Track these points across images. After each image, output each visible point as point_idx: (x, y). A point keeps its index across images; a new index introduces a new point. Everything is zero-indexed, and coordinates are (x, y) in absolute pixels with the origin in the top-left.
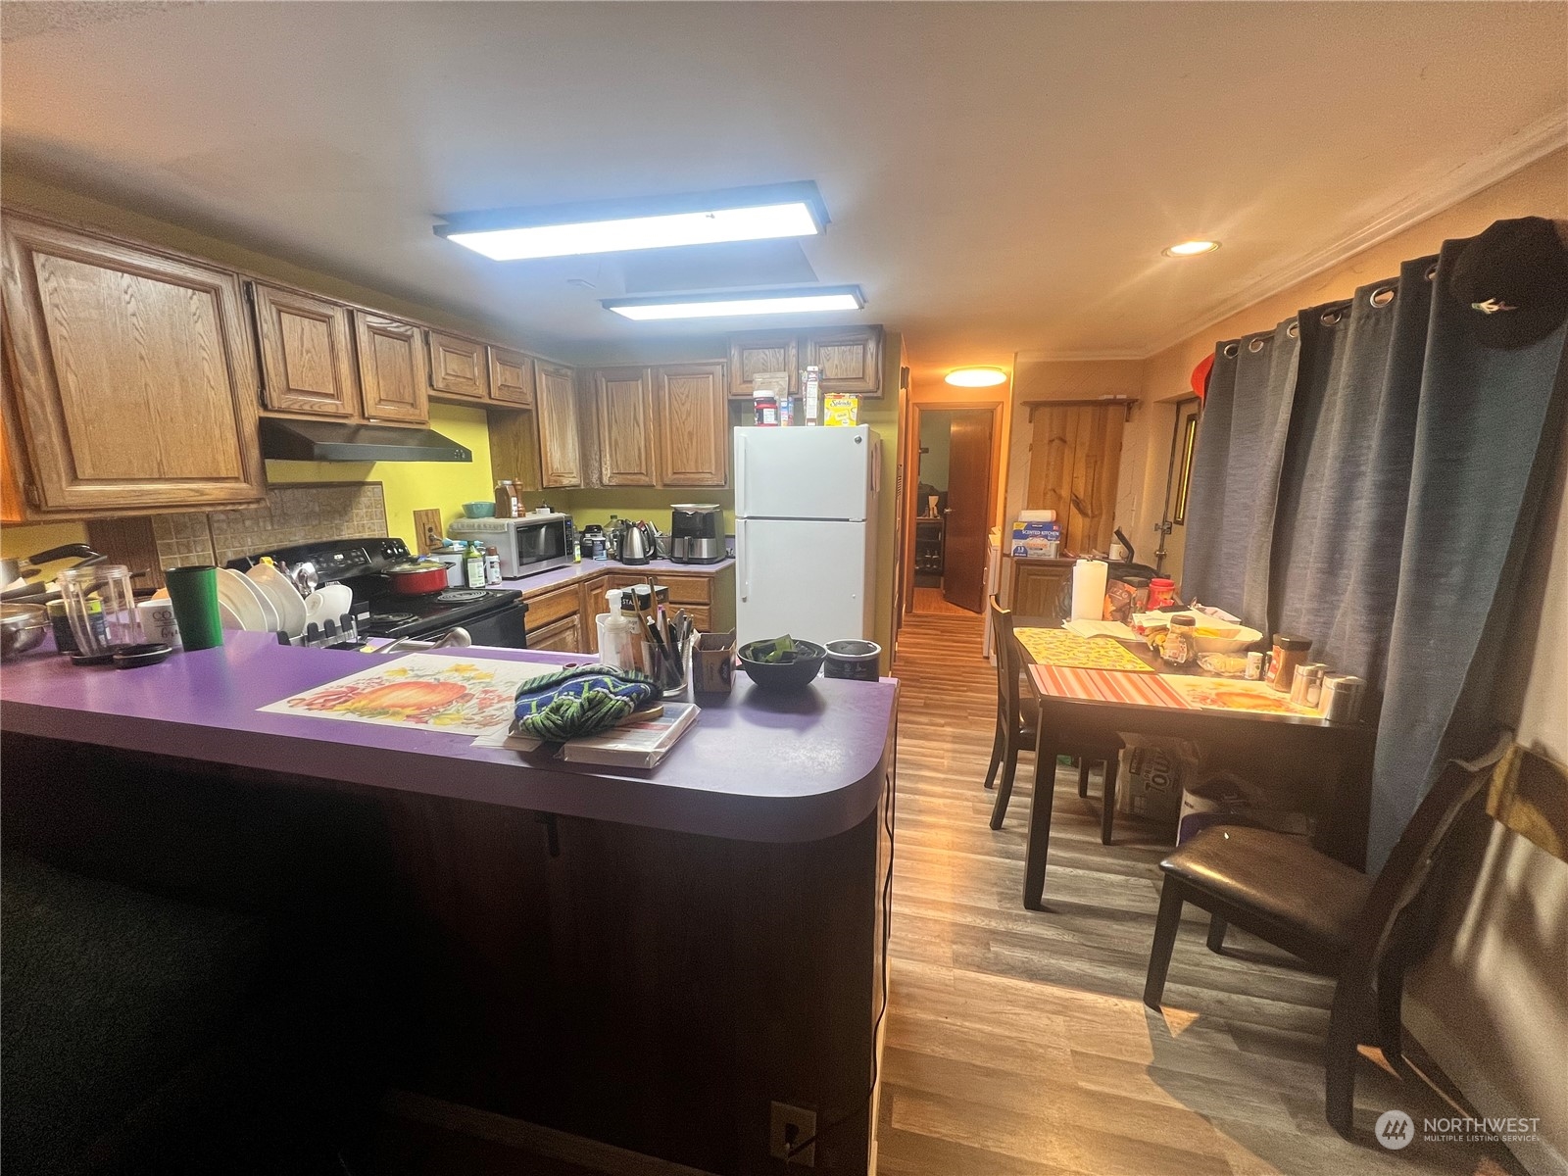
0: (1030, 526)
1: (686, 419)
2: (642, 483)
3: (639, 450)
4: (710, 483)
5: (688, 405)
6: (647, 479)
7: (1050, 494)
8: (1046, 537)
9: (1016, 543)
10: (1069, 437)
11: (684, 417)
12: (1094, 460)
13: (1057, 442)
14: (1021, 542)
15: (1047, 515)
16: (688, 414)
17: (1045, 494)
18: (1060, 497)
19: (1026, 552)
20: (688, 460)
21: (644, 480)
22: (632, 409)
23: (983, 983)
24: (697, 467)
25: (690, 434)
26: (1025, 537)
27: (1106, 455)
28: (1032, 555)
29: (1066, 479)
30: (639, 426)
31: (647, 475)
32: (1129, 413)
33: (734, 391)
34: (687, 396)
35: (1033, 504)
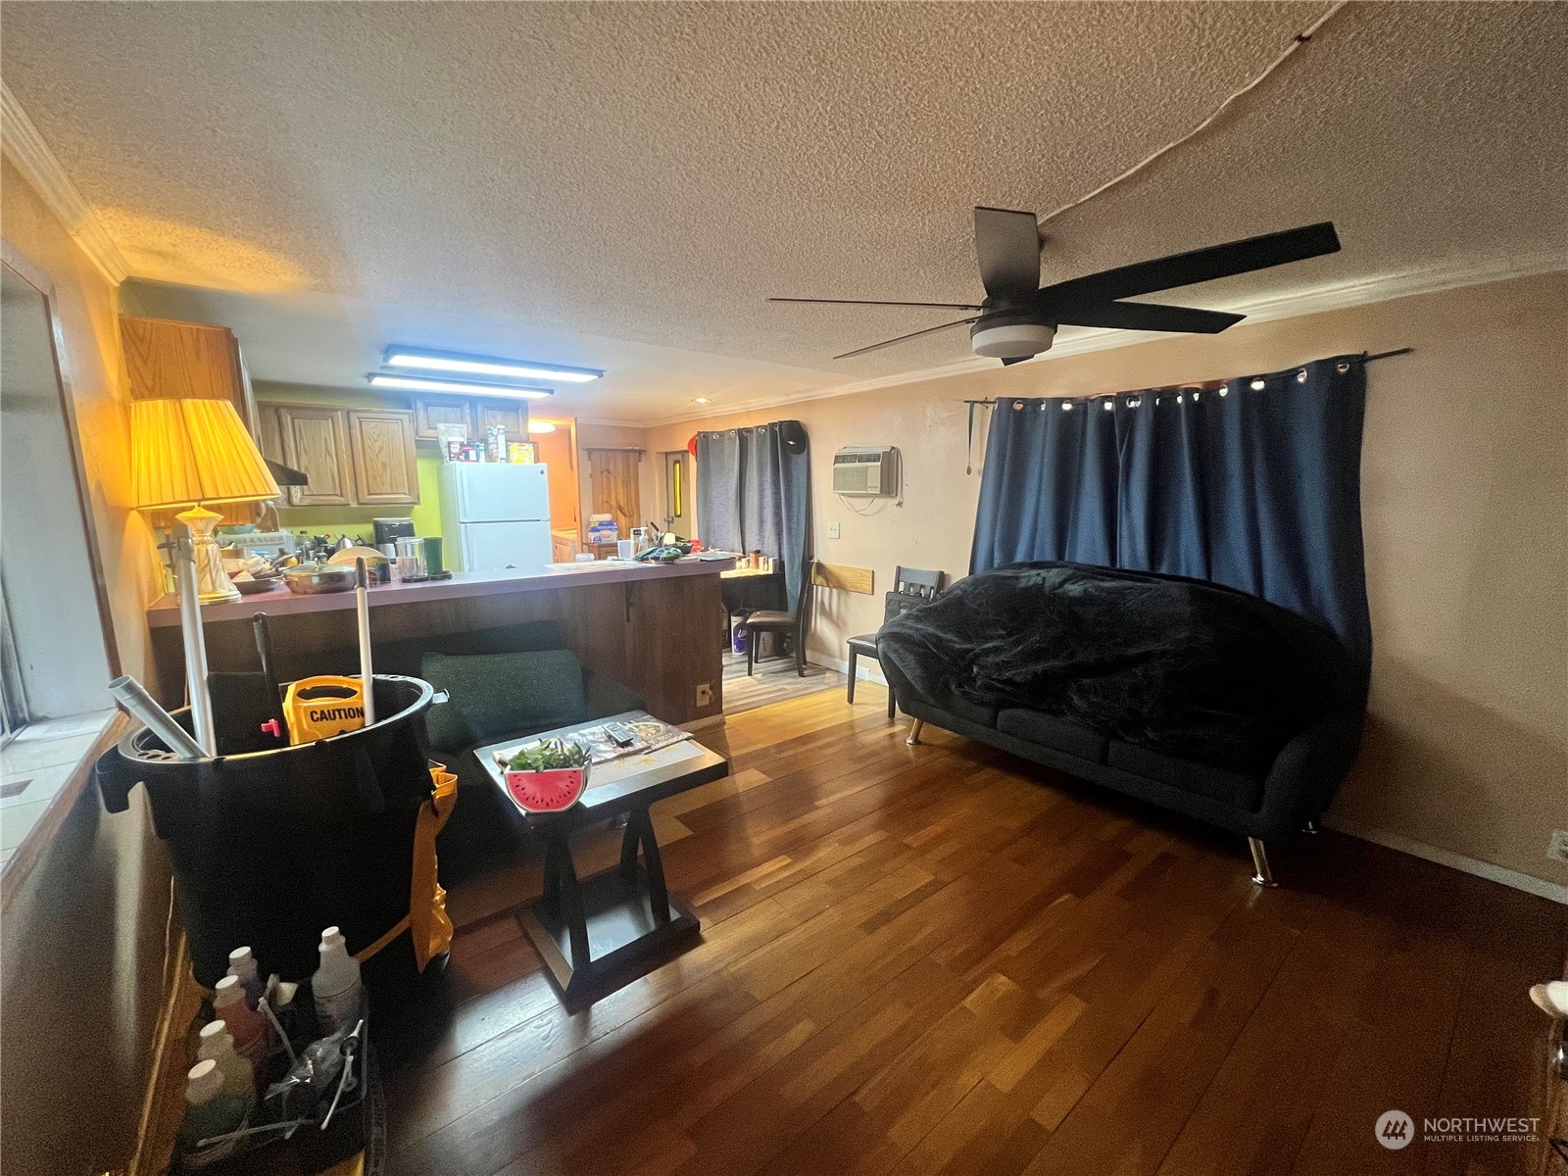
0: (601, 524)
1: (379, 452)
2: (337, 502)
3: (333, 475)
4: (405, 501)
5: (379, 443)
6: (342, 499)
7: (606, 505)
8: (610, 529)
9: (592, 536)
10: (611, 469)
11: (377, 451)
12: (626, 484)
13: (605, 473)
14: (597, 534)
15: (607, 517)
16: (381, 449)
17: (603, 504)
18: (611, 506)
19: (600, 540)
20: (383, 484)
21: (338, 500)
22: (323, 442)
24: (392, 489)
25: (384, 465)
26: (599, 531)
27: (631, 480)
28: (604, 541)
29: (613, 497)
30: (331, 456)
31: (342, 496)
32: (640, 457)
33: (421, 434)
34: (379, 435)
35: (596, 511)
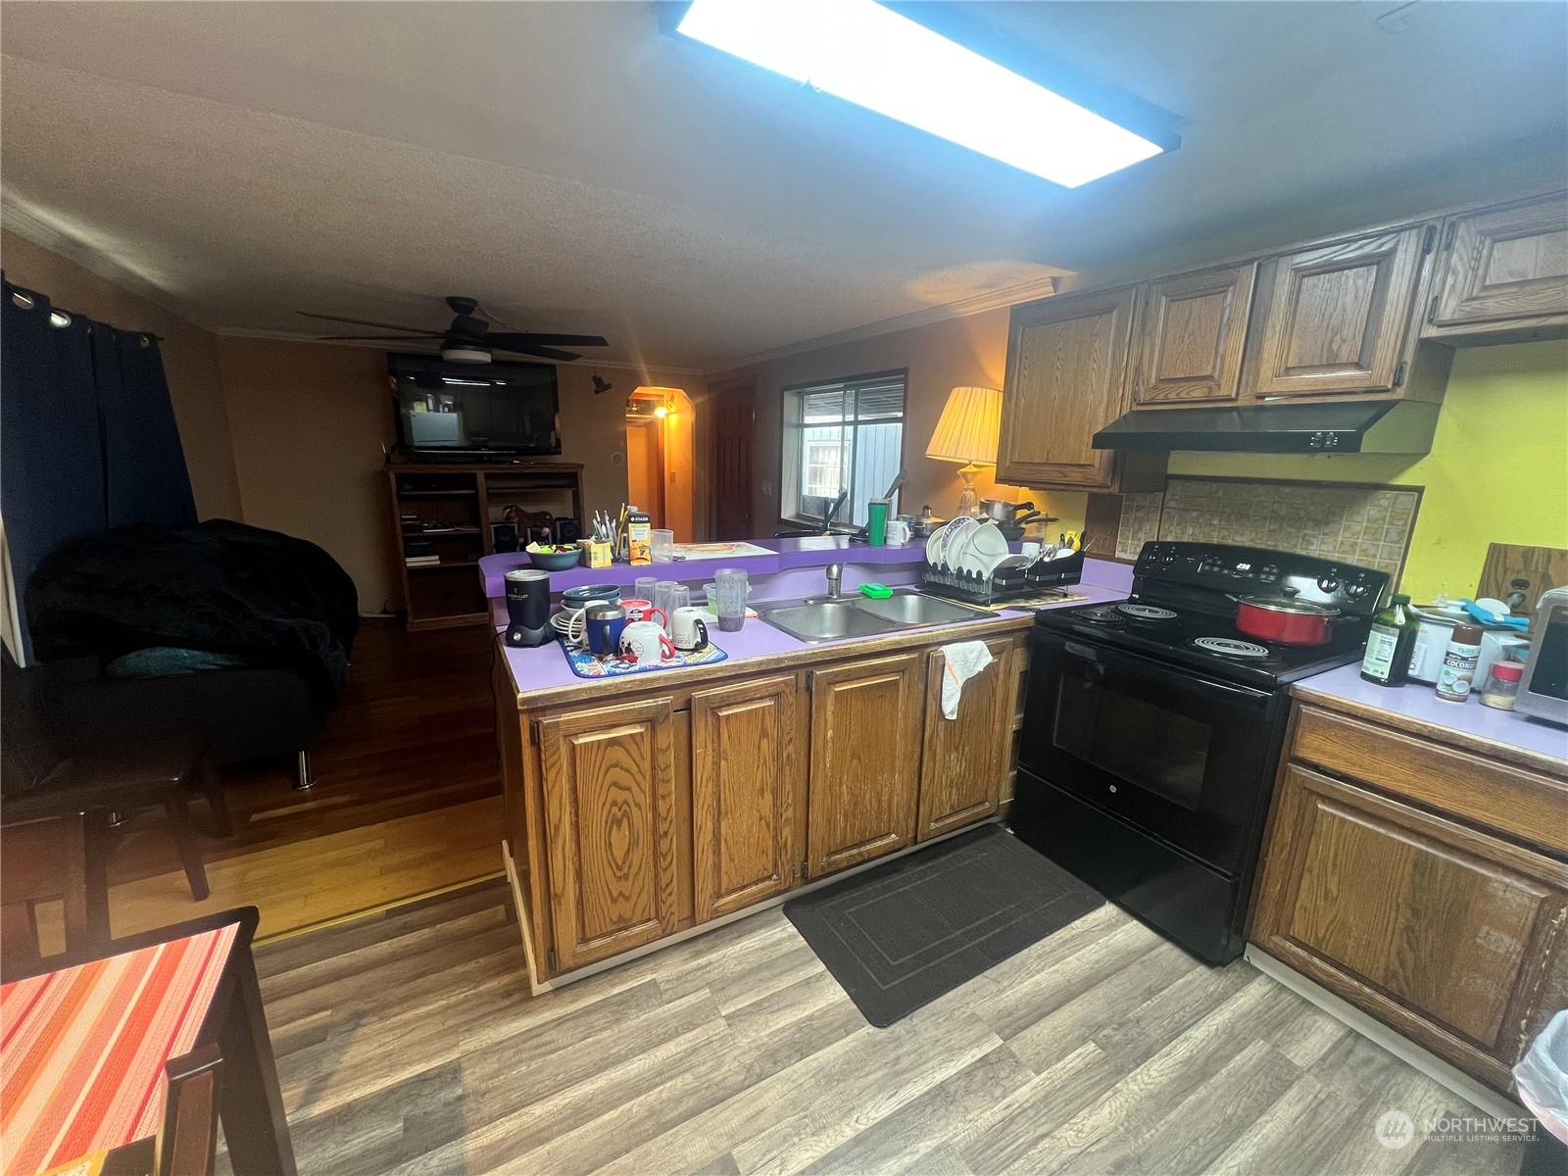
23: (419, 1061)
